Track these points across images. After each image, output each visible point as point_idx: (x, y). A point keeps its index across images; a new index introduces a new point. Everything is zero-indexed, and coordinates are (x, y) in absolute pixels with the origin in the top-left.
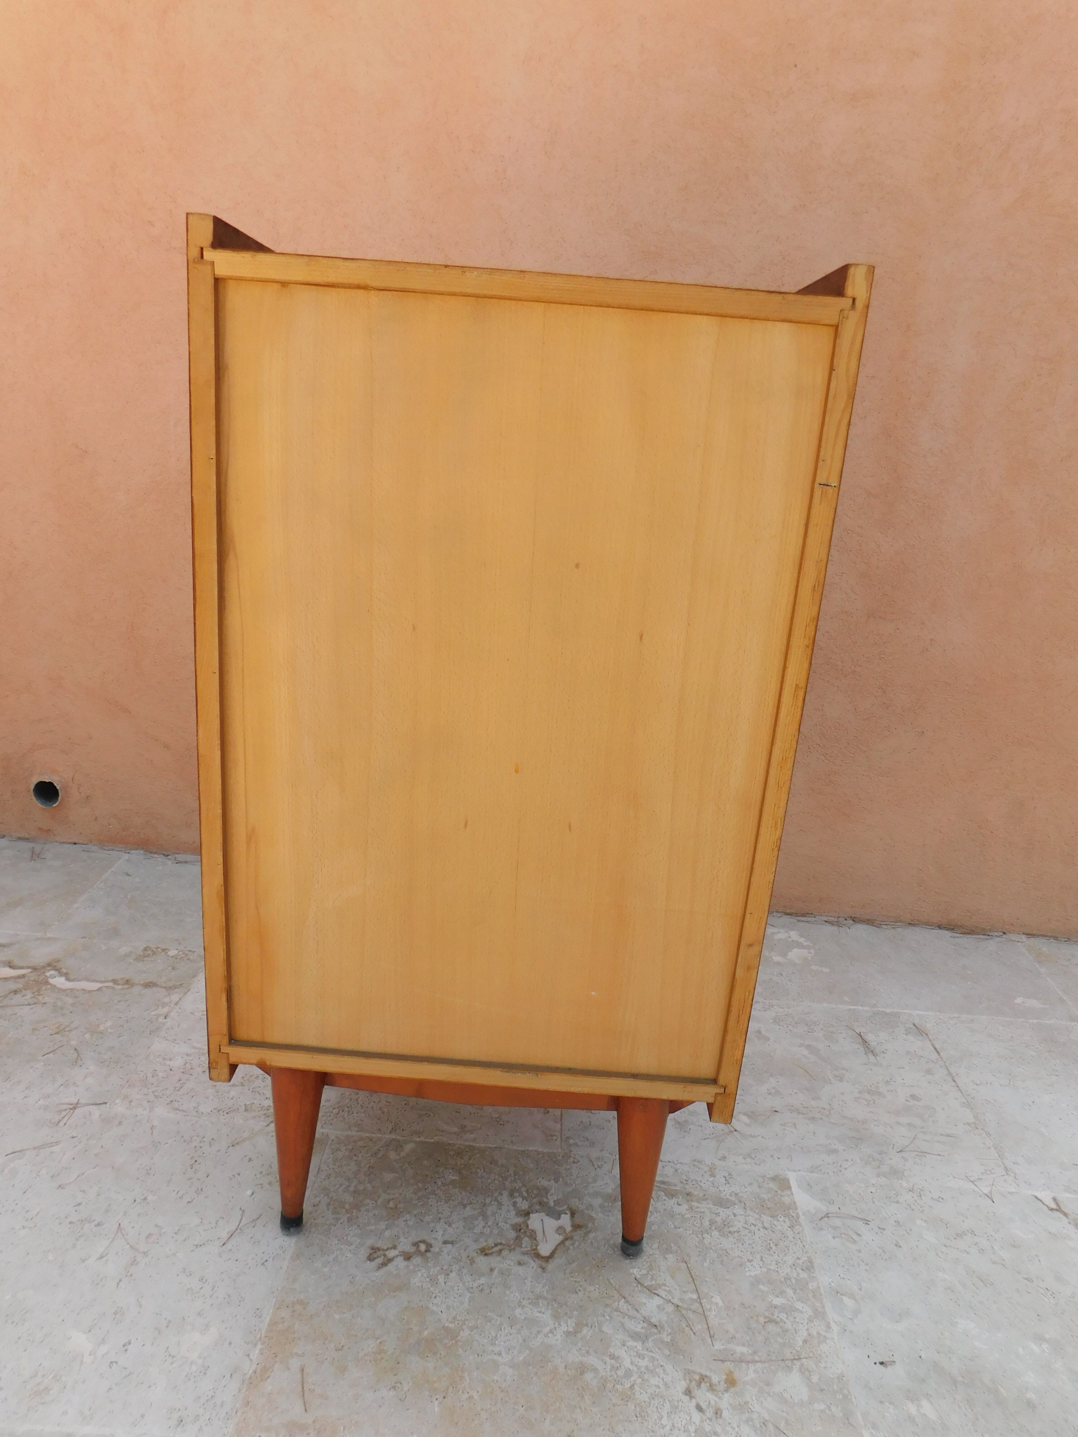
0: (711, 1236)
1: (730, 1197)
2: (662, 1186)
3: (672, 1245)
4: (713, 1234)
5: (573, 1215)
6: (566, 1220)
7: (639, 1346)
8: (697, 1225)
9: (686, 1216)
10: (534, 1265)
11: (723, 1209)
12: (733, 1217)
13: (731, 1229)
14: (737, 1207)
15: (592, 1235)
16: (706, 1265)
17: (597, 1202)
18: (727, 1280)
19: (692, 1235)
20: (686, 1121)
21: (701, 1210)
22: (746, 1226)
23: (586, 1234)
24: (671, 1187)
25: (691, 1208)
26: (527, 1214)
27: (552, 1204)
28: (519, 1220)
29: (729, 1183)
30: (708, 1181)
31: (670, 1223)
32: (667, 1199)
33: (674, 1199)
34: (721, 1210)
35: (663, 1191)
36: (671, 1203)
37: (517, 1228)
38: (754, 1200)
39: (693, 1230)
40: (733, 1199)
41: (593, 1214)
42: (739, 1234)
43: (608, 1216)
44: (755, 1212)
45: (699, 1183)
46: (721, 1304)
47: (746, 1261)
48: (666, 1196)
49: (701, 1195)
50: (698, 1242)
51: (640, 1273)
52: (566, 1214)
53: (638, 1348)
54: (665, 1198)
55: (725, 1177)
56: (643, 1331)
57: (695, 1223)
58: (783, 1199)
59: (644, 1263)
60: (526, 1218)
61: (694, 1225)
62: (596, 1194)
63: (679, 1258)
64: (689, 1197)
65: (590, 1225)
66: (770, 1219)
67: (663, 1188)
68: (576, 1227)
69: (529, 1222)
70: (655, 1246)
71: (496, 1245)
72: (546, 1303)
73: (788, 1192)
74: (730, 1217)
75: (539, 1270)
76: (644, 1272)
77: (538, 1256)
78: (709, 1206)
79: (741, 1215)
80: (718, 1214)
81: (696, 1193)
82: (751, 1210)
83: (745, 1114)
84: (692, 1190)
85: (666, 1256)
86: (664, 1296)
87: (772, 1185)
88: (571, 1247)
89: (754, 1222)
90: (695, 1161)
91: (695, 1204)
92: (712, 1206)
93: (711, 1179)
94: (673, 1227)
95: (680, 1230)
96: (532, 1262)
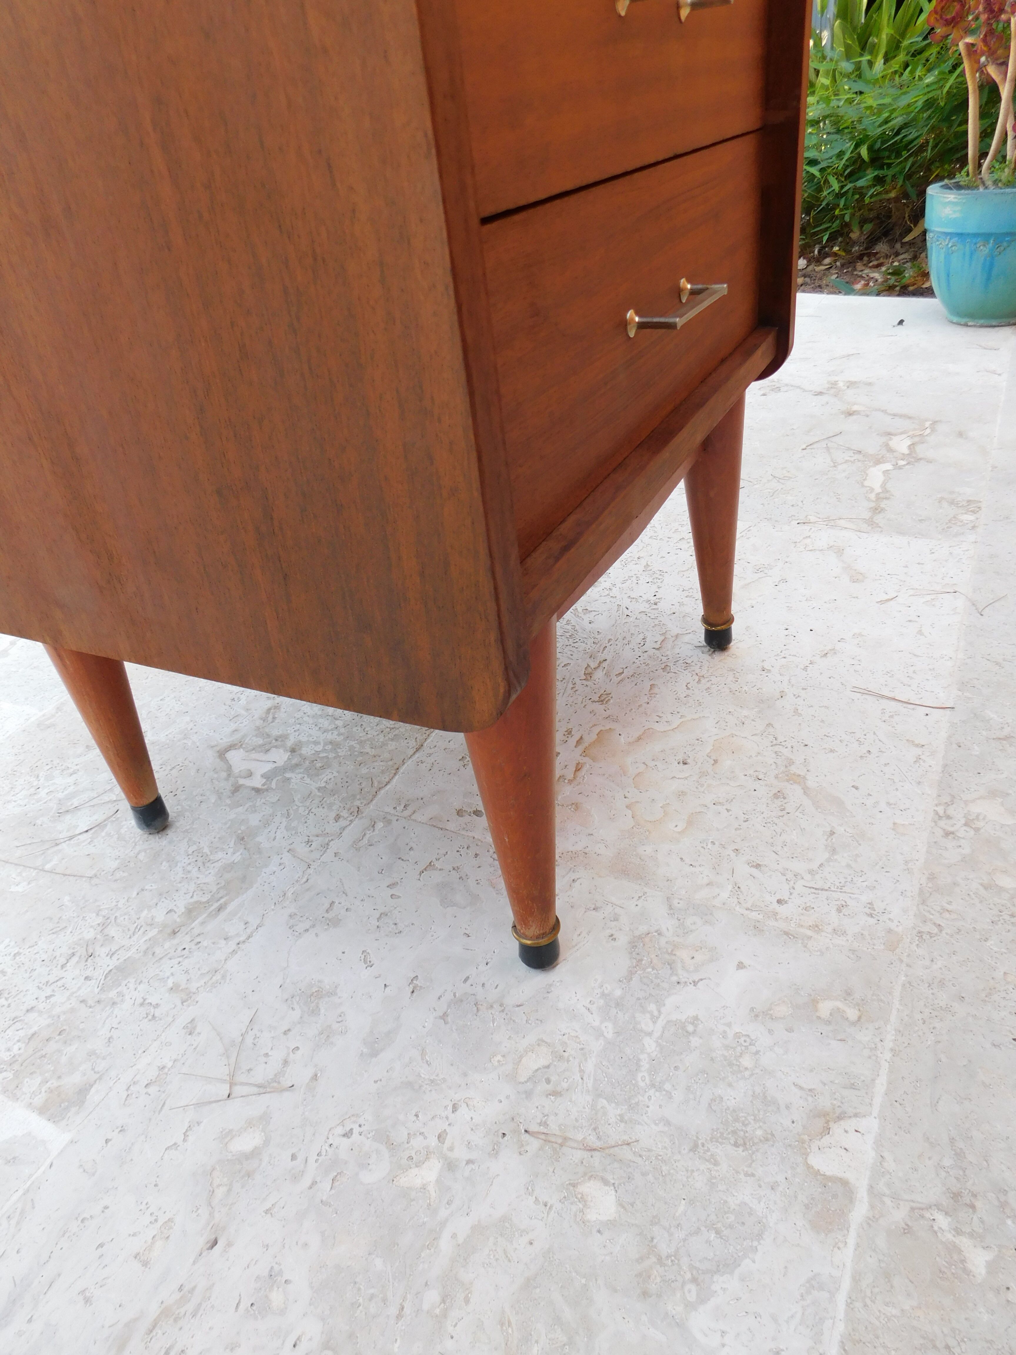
0: (91, 927)
1: (119, 989)
2: (216, 905)
3: (126, 874)
4: (92, 930)
5: (257, 790)
6: (257, 782)
7: (61, 795)
8: (122, 918)
9: (145, 912)
10: (226, 741)
11: (110, 968)
12: (88, 973)
13: (75, 959)
14: (96, 990)
15: (213, 799)
16: (67, 898)
17: (254, 820)
18: (27, 911)
19: (114, 904)
20: (315, 1012)
21: (136, 936)
22: (59, 983)
23: (220, 796)
24: (205, 915)
25: (151, 925)
26: (293, 751)
27: (288, 775)
28: (290, 743)
29: (142, 1004)
30: (172, 974)
31: (155, 887)
32: (192, 900)
33: (183, 910)
34: (113, 963)
35: (208, 902)
36: (181, 904)
37: (281, 739)
38: (82, 1026)
39: (120, 908)
40: (112, 994)
41: (240, 809)
42: (59, 966)
43: (226, 824)
44: (64, 1013)
45: (180, 959)
46: (14, 889)
47: (21, 951)
48: (196, 902)
49: (158, 950)
50: (99, 906)
51: (126, 826)
52: (263, 785)
53: (60, 794)
54: (196, 898)
55: (157, 1005)
56: (70, 803)
57: (126, 917)
58: (39, 1080)
59: (132, 835)
60: (288, 749)
61: (125, 914)
62: (266, 823)
63: (103, 873)
64: (169, 930)
65: (228, 801)
66: (35, 1028)
67: (212, 905)
68: (237, 789)
69: (281, 751)
70: (141, 856)
71: (274, 718)
72: (175, 739)
73: (39, 1100)
74: (92, 968)
75: (213, 744)
76: (123, 831)
77: (231, 747)
78: (134, 950)
79: (79, 988)
80: (111, 955)
81: (167, 945)
82: (73, 1010)
83: (255, 1154)
84: (175, 941)
85: (118, 861)
86: (79, 837)
87: (76, 1079)
88: (216, 776)
89: (53, 1000)
90: (224, 977)
91: (153, 933)
92: (129, 954)
93: (170, 983)
94: (146, 887)
95: (135, 893)
96: (228, 740)
